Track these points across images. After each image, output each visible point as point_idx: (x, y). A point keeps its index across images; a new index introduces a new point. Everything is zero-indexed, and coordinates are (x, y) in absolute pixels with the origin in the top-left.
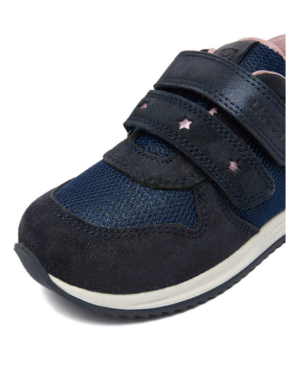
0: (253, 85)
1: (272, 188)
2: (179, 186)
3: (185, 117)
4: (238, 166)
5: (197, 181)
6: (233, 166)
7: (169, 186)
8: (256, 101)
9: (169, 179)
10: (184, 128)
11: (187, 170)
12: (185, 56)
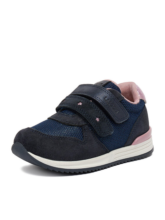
0: (105, 92)
1: (112, 131)
2: (77, 125)
3: (80, 102)
4: (100, 120)
5: (84, 124)
6: (98, 119)
7: (73, 124)
8: (106, 97)
9: (73, 122)
10: (80, 105)
11: (80, 120)
12: (81, 86)
